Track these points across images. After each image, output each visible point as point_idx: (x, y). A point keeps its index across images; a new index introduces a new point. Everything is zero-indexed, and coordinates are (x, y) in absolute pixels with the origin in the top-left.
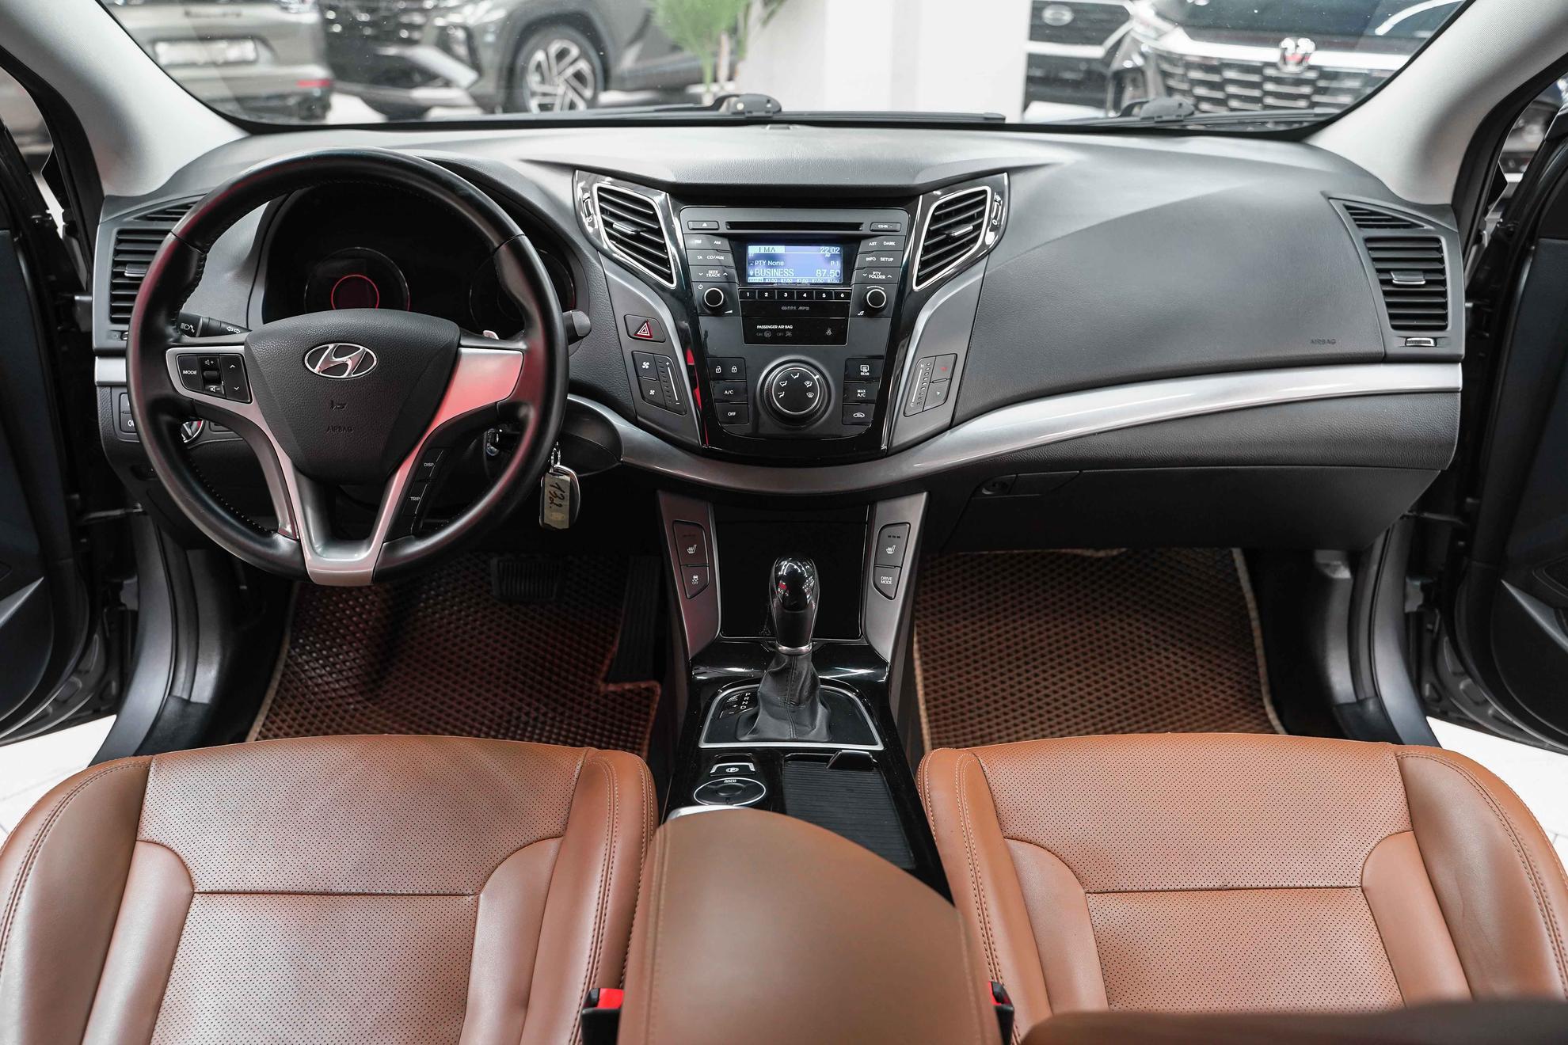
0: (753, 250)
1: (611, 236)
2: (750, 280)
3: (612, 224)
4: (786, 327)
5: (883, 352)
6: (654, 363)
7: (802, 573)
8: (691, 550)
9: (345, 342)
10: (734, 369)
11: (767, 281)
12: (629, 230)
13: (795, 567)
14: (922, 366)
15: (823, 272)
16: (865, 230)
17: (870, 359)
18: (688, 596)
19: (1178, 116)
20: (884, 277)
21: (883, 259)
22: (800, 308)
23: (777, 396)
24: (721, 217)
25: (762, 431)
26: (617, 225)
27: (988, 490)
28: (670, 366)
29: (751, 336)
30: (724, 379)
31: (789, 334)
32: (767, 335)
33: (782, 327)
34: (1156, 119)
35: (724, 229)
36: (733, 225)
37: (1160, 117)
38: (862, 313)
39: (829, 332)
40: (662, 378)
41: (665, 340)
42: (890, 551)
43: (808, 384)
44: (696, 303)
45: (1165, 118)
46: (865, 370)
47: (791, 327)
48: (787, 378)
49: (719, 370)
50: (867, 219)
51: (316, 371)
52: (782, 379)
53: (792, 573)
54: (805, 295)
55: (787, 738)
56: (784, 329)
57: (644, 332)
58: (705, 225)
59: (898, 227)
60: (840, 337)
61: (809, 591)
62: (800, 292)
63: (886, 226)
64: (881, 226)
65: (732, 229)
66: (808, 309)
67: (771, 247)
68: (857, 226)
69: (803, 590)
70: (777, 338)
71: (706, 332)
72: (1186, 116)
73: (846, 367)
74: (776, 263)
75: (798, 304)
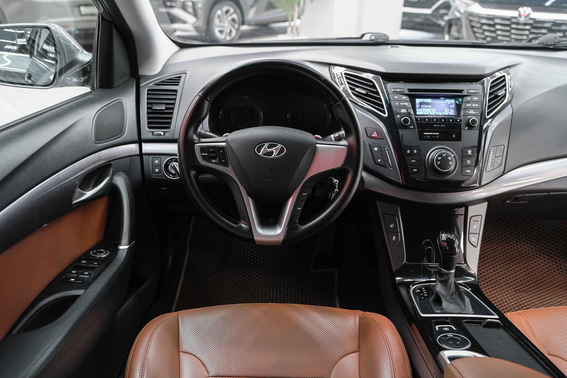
0: (418, 101)
1: (354, 94)
2: (418, 113)
3: (355, 89)
4: (436, 134)
5: (476, 145)
6: (380, 148)
7: (453, 239)
8: (392, 226)
9: (273, 142)
10: (415, 151)
11: (424, 114)
12: (364, 92)
13: (449, 236)
14: (492, 150)
15: (447, 110)
16: (465, 93)
17: (472, 147)
18: (391, 245)
19: (554, 43)
20: (475, 113)
21: (474, 105)
22: (442, 126)
23: (437, 163)
24: (405, 87)
25: (428, 178)
26: (357, 89)
27: (508, 201)
28: (387, 149)
29: (422, 137)
30: (412, 156)
31: (437, 137)
32: (428, 137)
33: (434, 134)
34: (545, 44)
35: (407, 92)
36: (410, 90)
37: (547, 43)
38: (467, 128)
39: (454, 136)
40: (383, 154)
41: (383, 138)
42: (475, 227)
43: (450, 158)
44: (397, 123)
45: (549, 43)
46: (470, 152)
47: (438, 134)
48: (440, 155)
49: (409, 152)
50: (465, 87)
51: (260, 154)
52: (438, 156)
53: (448, 239)
54: (443, 120)
55: (457, 312)
56: (435, 135)
57: (375, 135)
58: (398, 90)
59: (478, 91)
60: (459, 138)
61: (457, 247)
62: (441, 119)
63: (474, 91)
64: (472, 91)
65: (409, 92)
66: (444, 126)
67: (425, 99)
68: (461, 91)
69: (455, 247)
70: (433, 138)
71: (402, 136)
72: (558, 43)
73: (462, 151)
74: (428, 106)
75: (440, 124)
